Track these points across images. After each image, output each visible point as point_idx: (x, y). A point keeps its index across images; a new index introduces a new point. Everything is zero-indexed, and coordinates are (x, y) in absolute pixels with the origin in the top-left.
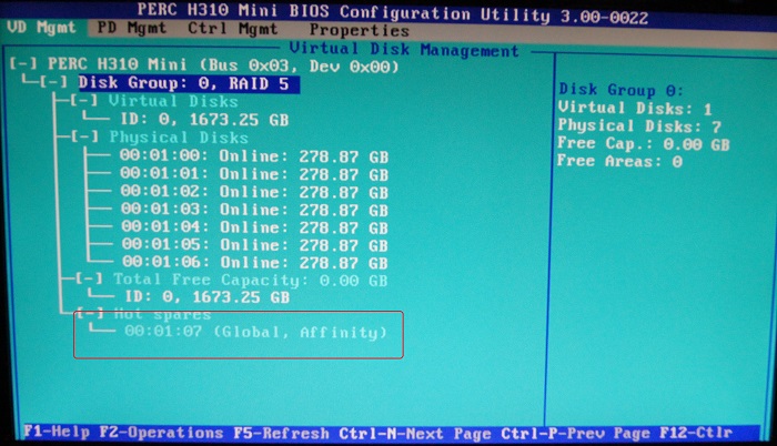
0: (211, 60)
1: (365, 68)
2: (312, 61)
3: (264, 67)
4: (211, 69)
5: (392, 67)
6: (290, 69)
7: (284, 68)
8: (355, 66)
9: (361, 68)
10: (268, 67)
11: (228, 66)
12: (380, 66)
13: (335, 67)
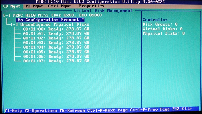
0: (54, 14)
1: (93, 15)
2: (80, 14)
3: (68, 16)
4: (54, 16)
5: (100, 15)
6: (74, 16)
7: (73, 16)
8: (91, 15)
9: (92, 15)
10: (69, 15)
11: (58, 16)
12: (97, 15)
13: (85, 15)
